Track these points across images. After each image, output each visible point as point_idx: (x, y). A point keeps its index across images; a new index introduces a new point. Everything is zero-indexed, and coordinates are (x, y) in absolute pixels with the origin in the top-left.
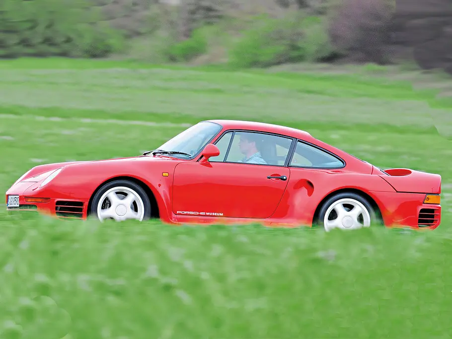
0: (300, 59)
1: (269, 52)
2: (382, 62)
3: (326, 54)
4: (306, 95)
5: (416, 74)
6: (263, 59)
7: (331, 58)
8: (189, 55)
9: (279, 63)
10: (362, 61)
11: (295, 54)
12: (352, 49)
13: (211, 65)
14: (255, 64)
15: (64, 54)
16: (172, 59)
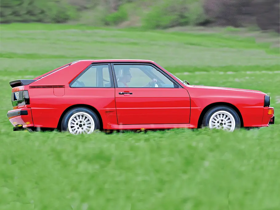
0: (186, 24)
1: (167, 20)
2: (236, 26)
3: (202, 20)
4: (190, 46)
5: (258, 33)
6: (163, 23)
7: (205, 23)
8: (117, 21)
9: (173, 26)
10: (224, 25)
11: (183, 20)
12: (218, 18)
13: (131, 28)
14: (158, 27)
15: (40, 21)
16: (107, 24)
